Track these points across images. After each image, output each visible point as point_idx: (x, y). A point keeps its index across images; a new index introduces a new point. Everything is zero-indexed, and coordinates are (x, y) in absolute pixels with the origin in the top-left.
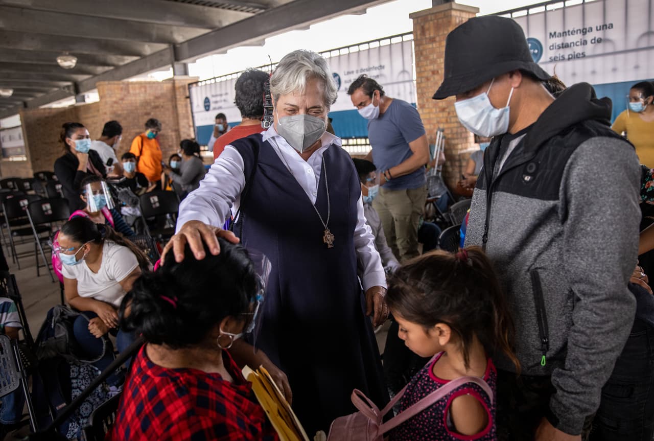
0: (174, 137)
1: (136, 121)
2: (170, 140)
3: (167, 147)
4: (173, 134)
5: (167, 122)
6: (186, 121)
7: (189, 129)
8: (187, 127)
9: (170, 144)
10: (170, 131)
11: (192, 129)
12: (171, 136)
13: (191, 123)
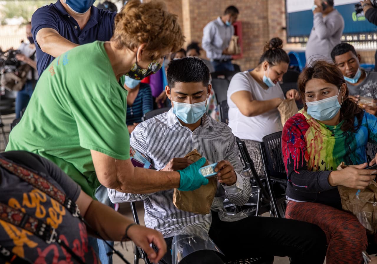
0: (261, 26)
1: (218, 6)
2: (256, 29)
3: (251, 37)
4: (260, 22)
5: (254, 8)
6: (277, 6)
7: (280, 17)
8: (278, 13)
9: (256, 33)
10: (256, 18)
11: (284, 16)
12: (258, 24)
13: (283, 9)
